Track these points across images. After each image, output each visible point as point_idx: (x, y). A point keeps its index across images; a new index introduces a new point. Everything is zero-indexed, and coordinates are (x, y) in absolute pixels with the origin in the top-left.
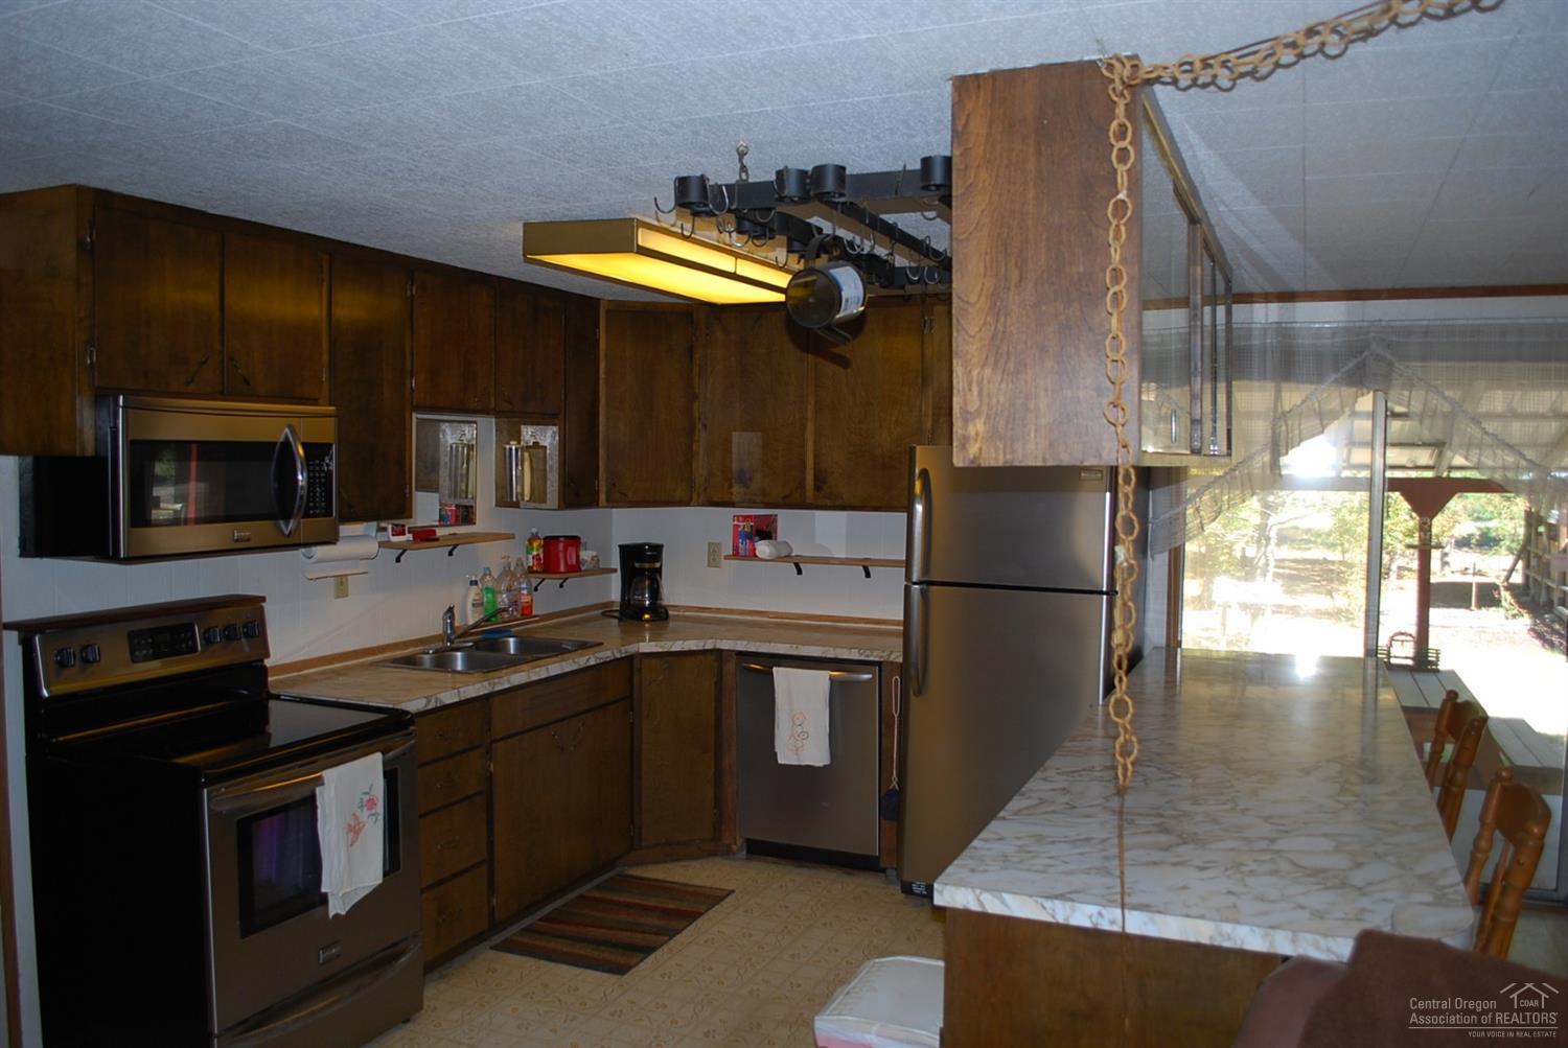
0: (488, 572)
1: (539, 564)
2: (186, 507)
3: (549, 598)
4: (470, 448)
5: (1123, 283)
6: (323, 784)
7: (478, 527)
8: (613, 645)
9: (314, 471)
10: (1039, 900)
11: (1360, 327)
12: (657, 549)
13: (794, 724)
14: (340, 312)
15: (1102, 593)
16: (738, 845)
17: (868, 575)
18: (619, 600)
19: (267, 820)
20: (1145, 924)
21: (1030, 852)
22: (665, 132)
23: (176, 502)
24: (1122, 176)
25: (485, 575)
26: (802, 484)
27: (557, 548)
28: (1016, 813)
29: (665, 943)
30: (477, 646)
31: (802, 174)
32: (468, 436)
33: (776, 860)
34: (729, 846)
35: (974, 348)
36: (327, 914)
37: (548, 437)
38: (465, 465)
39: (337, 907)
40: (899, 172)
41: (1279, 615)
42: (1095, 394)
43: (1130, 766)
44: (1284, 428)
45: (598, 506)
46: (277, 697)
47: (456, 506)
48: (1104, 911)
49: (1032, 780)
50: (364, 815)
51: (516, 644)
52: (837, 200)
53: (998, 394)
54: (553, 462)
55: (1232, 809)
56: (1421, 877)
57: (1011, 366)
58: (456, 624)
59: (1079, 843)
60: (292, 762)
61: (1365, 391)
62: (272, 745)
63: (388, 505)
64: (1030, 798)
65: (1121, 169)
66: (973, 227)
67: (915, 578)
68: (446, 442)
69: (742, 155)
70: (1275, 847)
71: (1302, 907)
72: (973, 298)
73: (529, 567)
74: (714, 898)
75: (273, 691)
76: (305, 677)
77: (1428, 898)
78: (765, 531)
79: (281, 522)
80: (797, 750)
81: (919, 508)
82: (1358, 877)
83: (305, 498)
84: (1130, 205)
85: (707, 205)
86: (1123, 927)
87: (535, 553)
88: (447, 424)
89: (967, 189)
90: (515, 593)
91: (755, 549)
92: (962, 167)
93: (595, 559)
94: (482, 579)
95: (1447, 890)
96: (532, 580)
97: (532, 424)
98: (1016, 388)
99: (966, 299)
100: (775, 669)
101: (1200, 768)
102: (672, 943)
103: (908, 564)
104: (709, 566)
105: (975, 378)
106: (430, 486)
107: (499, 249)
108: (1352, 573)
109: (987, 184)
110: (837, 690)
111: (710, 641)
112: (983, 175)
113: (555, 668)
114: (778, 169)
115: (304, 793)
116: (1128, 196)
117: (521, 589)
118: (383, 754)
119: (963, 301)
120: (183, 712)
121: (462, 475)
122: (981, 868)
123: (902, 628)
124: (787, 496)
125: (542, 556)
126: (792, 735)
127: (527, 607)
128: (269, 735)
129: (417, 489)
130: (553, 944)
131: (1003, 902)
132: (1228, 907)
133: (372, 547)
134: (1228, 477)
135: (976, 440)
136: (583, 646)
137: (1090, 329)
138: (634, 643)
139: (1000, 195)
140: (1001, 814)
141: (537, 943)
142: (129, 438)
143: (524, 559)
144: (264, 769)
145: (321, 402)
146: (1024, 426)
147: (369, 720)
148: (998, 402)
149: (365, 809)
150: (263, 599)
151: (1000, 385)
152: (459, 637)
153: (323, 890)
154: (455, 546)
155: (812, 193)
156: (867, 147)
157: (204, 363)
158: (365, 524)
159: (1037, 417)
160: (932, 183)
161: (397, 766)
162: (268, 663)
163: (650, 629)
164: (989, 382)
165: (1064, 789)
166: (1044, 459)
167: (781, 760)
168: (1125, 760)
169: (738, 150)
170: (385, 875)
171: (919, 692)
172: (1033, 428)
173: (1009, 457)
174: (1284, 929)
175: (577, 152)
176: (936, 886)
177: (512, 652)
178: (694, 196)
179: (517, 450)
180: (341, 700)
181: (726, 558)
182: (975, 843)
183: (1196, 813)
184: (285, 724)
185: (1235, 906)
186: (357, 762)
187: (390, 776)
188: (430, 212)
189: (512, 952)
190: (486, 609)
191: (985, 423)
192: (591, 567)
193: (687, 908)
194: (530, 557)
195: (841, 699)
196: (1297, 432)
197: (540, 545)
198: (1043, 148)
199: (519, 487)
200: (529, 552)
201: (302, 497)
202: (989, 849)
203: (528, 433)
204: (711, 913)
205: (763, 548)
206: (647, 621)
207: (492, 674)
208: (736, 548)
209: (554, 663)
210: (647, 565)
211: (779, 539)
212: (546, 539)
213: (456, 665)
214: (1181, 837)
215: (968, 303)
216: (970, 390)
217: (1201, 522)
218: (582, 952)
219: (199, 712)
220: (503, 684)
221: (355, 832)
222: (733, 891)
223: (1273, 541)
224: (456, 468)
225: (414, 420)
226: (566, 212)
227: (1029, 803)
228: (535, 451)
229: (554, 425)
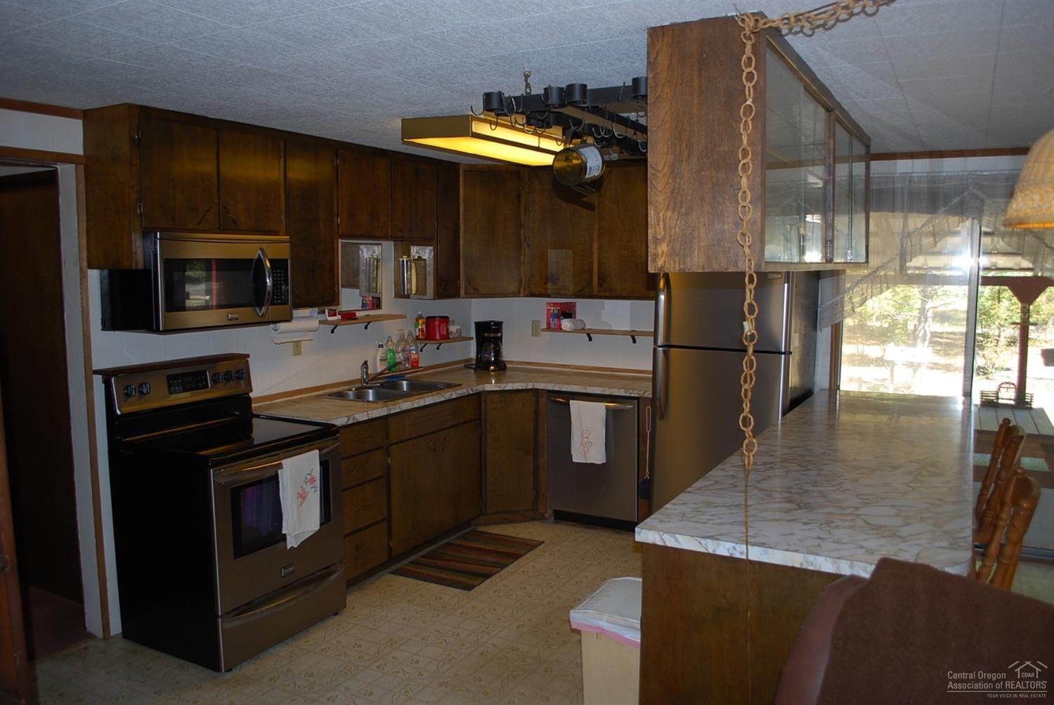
0: (390, 339)
1: (423, 335)
2: (211, 298)
3: (430, 356)
4: (378, 260)
5: (749, 157)
6: (282, 468)
7: (383, 311)
8: (470, 385)
9: (277, 277)
10: (698, 539)
11: (963, 176)
12: (499, 325)
13: (583, 437)
14: (292, 175)
15: (781, 353)
16: (549, 513)
17: (634, 341)
18: (475, 357)
19: (250, 488)
20: (761, 554)
21: (700, 511)
22: (478, 64)
23: (207, 295)
24: (749, 90)
25: (388, 341)
26: (590, 282)
27: (434, 325)
28: (699, 489)
29: (498, 572)
30: (383, 385)
31: (561, 89)
32: (377, 253)
33: (572, 523)
34: (543, 514)
35: (661, 198)
36: (286, 548)
37: (427, 253)
38: (375, 272)
39: (292, 543)
40: (621, 87)
41: (935, 370)
42: (734, 227)
43: (752, 458)
44: (909, 244)
45: (459, 297)
46: (258, 416)
47: (373, 297)
48: (737, 547)
49: (714, 469)
50: (308, 487)
51: (407, 385)
52: (583, 106)
53: (675, 228)
54: (430, 269)
55: (838, 489)
56: (945, 532)
57: (683, 210)
58: (369, 372)
59: (733, 507)
60: (264, 454)
61: (965, 218)
62: (255, 443)
63: (324, 298)
64: (709, 480)
65: (749, 85)
66: (660, 122)
67: (660, 343)
68: (364, 257)
69: (527, 77)
70: (858, 512)
71: (862, 547)
72: (660, 167)
73: (417, 336)
74: (531, 546)
75: (255, 413)
76: (276, 404)
77: (945, 544)
78: (568, 313)
79: (257, 309)
80: (585, 453)
81: (662, 297)
82: (904, 531)
83: (271, 293)
84: (754, 109)
85: (503, 110)
86: (747, 556)
87: (420, 327)
88: (364, 246)
89: (657, 99)
90: (407, 352)
91: (561, 325)
92: (654, 85)
93: (459, 331)
94: (386, 344)
95: (959, 540)
96: (419, 345)
97: (417, 245)
98: (687, 223)
99: (656, 168)
100: (571, 401)
101: (826, 464)
102: (502, 572)
103: (655, 334)
104: (533, 335)
105: (661, 219)
106: (355, 285)
107: (387, 135)
108: (988, 342)
109: (668, 96)
110: (612, 417)
111: (530, 384)
112: (666, 90)
113: (429, 399)
114: (545, 87)
115: (271, 473)
116: (753, 102)
117: (411, 350)
118: (320, 451)
119: (654, 169)
120: (202, 424)
121: (373, 278)
122: (667, 520)
123: (651, 375)
124: (581, 290)
125: (424, 329)
126: (582, 444)
127: (415, 362)
128: (253, 439)
129: (342, 287)
130: (426, 571)
131: (677, 540)
132: (814, 546)
133: (314, 323)
134: (872, 276)
135: (662, 257)
136: (450, 386)
137: (732, 186)
138: (481, 384)
139: (677, 102)
140: (688, 489)
141: (419, 570)
142: (164, 258)
143: (413, 331)
144: (248, 458)
145: (280, 233)
146: (691, 248)
147: (310, 430)
148: (675, 232)
149: (308, 484)
150: (248, 356)
151: (677, 221)
152: (372, 380)
153: (283, 532)
154: (369, 323)
155: (566, 102)
156: (606, 69)
157: (208, 210)
158: (311, 309)
159: (699, 242)
160: (639, 94)
161: (327, 458)
162: (252, 395)
163: (494, 376)
164: (670, 220)
165: (733, 476)
166: (703, 268)
167: (575, 460)
168: (749, 454)
169: (524, 74)
170: (321, 525)
171: (662, 417)
172: (697, 248)
173: (682, 266)
174: (845, 559)
175: (426, 77)
176: (636, 529)
177: (405, 390)
178: (495, 105)
179: (407, 261)
180: (295, 418)
181: (543, 330)
182: (667, 506)
183: (813, 492)
184: (262, 431)
185: (819, 545)
186: (303, 455)
187: (324, 464)
188: (343, 114)
189: (402, 575)
190: (389, 363)
191: (667, 246)
192: (456, 336)
193: (512, 552)
194: (417, 330)
195: (613, 420)
196: (918, 246)
197: (423, 323)
198: (703, 72)
199: (409, 286)
200: (416, 326)
201: (269, 293)
202: (675, 510)
203: (415, 251)
204: (528, 555)
205: (566, 324)
206: (493, 371)
207: (389, 403)
208: (548, 324)
209: (429, 396)
210: (492, 335)
211: (577, 318)
212: (428, 318)
213: (369, 398)
214: (798, 505)
215: (657, 170)
216: (658, 225)
217: (853, 307)
218: (446, 577)
219: (211, 425)
220: (396, 409)
221: (302, 498)
222: (543, 542)
223: (930, 320)
224: (369, 273)
225: (340, 244)
226: (429, 112)
227: (708, 483)
228: (419, 262)
229: (431, 246)
